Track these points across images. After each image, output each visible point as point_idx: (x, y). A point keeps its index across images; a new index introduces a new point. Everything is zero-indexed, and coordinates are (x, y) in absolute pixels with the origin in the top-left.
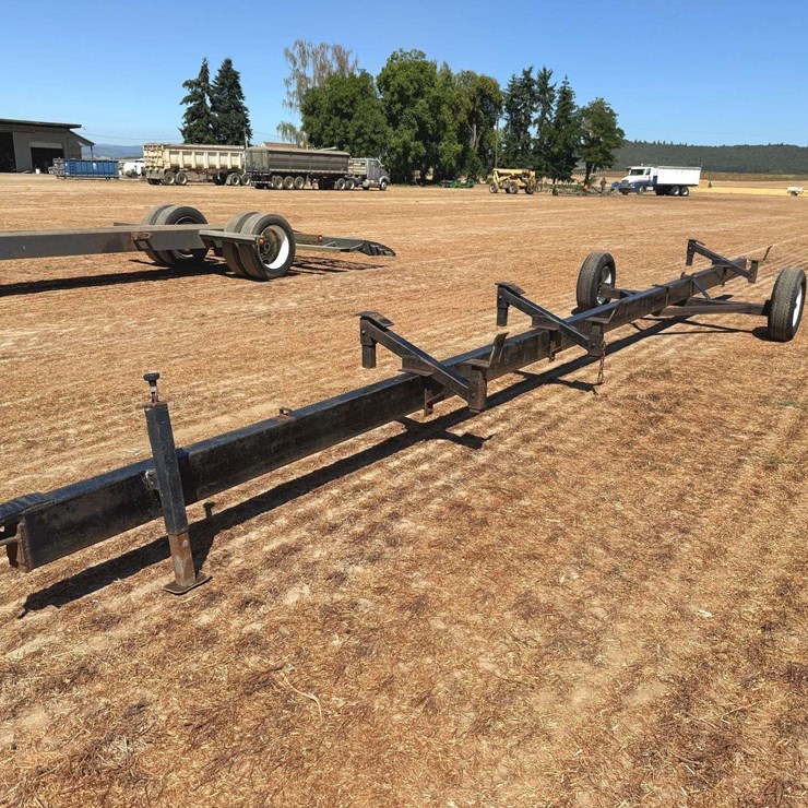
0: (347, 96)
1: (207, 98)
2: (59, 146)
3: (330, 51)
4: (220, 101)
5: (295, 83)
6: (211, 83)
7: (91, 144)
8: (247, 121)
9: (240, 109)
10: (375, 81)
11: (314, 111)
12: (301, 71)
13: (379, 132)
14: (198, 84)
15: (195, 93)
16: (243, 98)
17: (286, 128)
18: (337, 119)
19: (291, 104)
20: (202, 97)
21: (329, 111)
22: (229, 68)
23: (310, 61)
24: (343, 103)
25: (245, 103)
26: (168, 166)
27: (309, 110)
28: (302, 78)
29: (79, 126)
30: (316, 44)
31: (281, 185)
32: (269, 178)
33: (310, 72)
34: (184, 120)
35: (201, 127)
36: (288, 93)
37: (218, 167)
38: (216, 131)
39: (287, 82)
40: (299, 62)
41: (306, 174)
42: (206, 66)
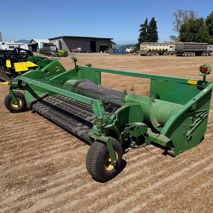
0: (196, 26)
1: (146, 29)
2: (107, 45)
3: (189, 12)
4: (150, 30)
5: (176, 23)
6: (148, 25)
7: (115, 44)
8: (157, 36)
9: (156, 32)
10: (205, 21)
11: (184, 31)
12: (179, 19)
13: (206, 37)
14: (144, 25)
15: (143, 28)
16: (157, 29)
17: (173, 37)
18: (192, 33)
19: (175, 30)
20: (145, 29)
21: (189, 31)
22: (154, 20)
23: (182, 16)
24: (195, 28)
25: (157, 30)
26: (148, 50)
27: (182, 31)
28: (179, 22)
29: (113, 39)
30: (184, 11)
31: (186, 55)
32: (183, 53)
33: (182, 20)
34: (139, 36)
35: (144, 38)
36: (174, 26)
37: (162, 50)
38: (148, 39)
39: (174, 23)
40: (178, 17)
41: (194, 51)
42: (147, 20)
